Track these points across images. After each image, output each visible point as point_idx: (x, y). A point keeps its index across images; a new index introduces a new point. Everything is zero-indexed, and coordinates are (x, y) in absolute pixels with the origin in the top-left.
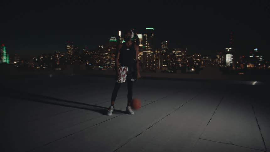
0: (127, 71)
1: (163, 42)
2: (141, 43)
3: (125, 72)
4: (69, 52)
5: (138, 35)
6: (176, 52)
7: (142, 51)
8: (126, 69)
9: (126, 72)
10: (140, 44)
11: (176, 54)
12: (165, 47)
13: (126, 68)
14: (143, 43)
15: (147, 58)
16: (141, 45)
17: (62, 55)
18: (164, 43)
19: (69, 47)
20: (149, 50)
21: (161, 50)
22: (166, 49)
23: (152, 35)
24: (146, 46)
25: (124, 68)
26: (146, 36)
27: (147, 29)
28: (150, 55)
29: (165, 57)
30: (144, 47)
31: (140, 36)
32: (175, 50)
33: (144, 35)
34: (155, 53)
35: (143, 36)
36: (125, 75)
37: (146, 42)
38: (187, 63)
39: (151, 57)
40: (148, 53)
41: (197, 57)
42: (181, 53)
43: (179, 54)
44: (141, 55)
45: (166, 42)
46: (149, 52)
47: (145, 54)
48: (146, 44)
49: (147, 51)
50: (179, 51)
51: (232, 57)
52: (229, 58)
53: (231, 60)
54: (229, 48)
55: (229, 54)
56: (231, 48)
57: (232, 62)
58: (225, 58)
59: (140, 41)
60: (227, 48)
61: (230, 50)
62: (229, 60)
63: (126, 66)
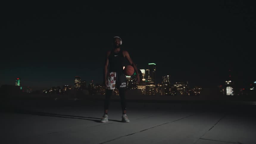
0: (115, 76)
1: (164, 77)
2: (144, 77)
3: (113, 78)
4: (76, 86)
5: (141, 70)
6: (177, 86)
7: (144, 85)
8: (114, 75)
9: (114, 78)
10: (143, 79)
11: (178, 87)
12: (167, 81)
13: (114, 73)
14: (146, 77)
15: (150, 91)
16: (144, 80)
17: (70, 89)
18: (165, 78)
19: (76, 81)
20: (151, 84)
21: (163, 84)
22: (167, 83)
23: (155, 70)
24: (149, 81)
25: (112, 74)
26: (148, 71)
27: (149, 64)
28: (153, 88)
29: (167, 91)
30: (146, 81)
31: (143, 71)
32: (177, 84)
33: (147, 70)
34: (157, 86)
35: (146, 71)
36: (114, 81)
37: (149, 76)
39: (153, 90)
40: (150, 86)
41: (198, 91)
42: (182, 87)
43: (180, 87)
44: (144, 89)
45: (168, 76)
46: (152, 86)
47: (147, 88)
48: (149, 78)
49: (150, 85)
50: (180, 85)
51: (233, 90)
52: (229, 91)
53: (232, 93)
54: (229, 81)
55: (229, 87)
56: (230, 81)
57: (233, 95)
58: (226, 91)
59: (143, 76)
60: (227, 82)
61: (229, 83)
62: (230, 93)
63: (114, 71)
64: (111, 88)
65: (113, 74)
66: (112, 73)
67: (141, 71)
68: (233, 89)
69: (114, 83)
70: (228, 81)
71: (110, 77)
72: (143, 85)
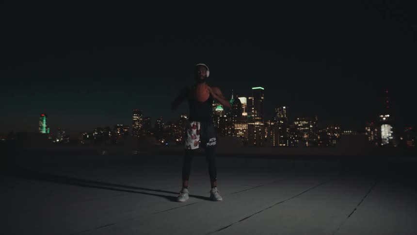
0: (199, 128)
1: (278, 109)
2: (244, 110)
3: (195, 131)
4: (136, 125)
5: (239, 98)
6: (300, 123)
7: (246, 123)
8: (197, 127)
9: (197, 131)
10: (243, 112)
11: (301, 126)
12: (282, 116)
13: (197, 124)
14: (248, 110)
15: (255, 133)
16: (244, 114)
17: (126, 130)
18: (280, 110)
19: (136, 117)
20: (257, 120)
21: (276, 121)
22: (283, 119)
23: (262, 98)
24: (253, 115)
26: (251, 99)
27: (253, 88)
28: (259, 128)
29: (283, 132)
30: (249, 116)
31: (243, 100)
32: (299, 121)
33: (250, 98)
34: (266, 125)
35: (248, 100)
36: (197, 136)
37: (253, 108)
38: (319, 141)
39: (260, 131)
40: (255, 125)
41: (334, 131)
42: (308, 125)
43: (304, 126)
44: (245, 129)
45: (284, 108)
46: (258, 124)
47: (251, 128)
48: (253, 111)
49: (254, 123)
50: (305, 122)
51: (392, 130)
52: (386, 131)
53: (390, 134)
54: (386, 116)
55: (386, 125)
56: (388, 116)
57: (392, 138)
58: (380, 132)
59: (244, 108)
60: (382, 116)
61: (387, 118)
62: (388, 135)
63: (197, 121)
64: (193, 148)
65: (195, 124)
66: (193, 123)
67: (239, 100)
68: (392, 128)
69: (198, 140)
70: (384, 115)
71: (192, 130)
72: (244, 123)
